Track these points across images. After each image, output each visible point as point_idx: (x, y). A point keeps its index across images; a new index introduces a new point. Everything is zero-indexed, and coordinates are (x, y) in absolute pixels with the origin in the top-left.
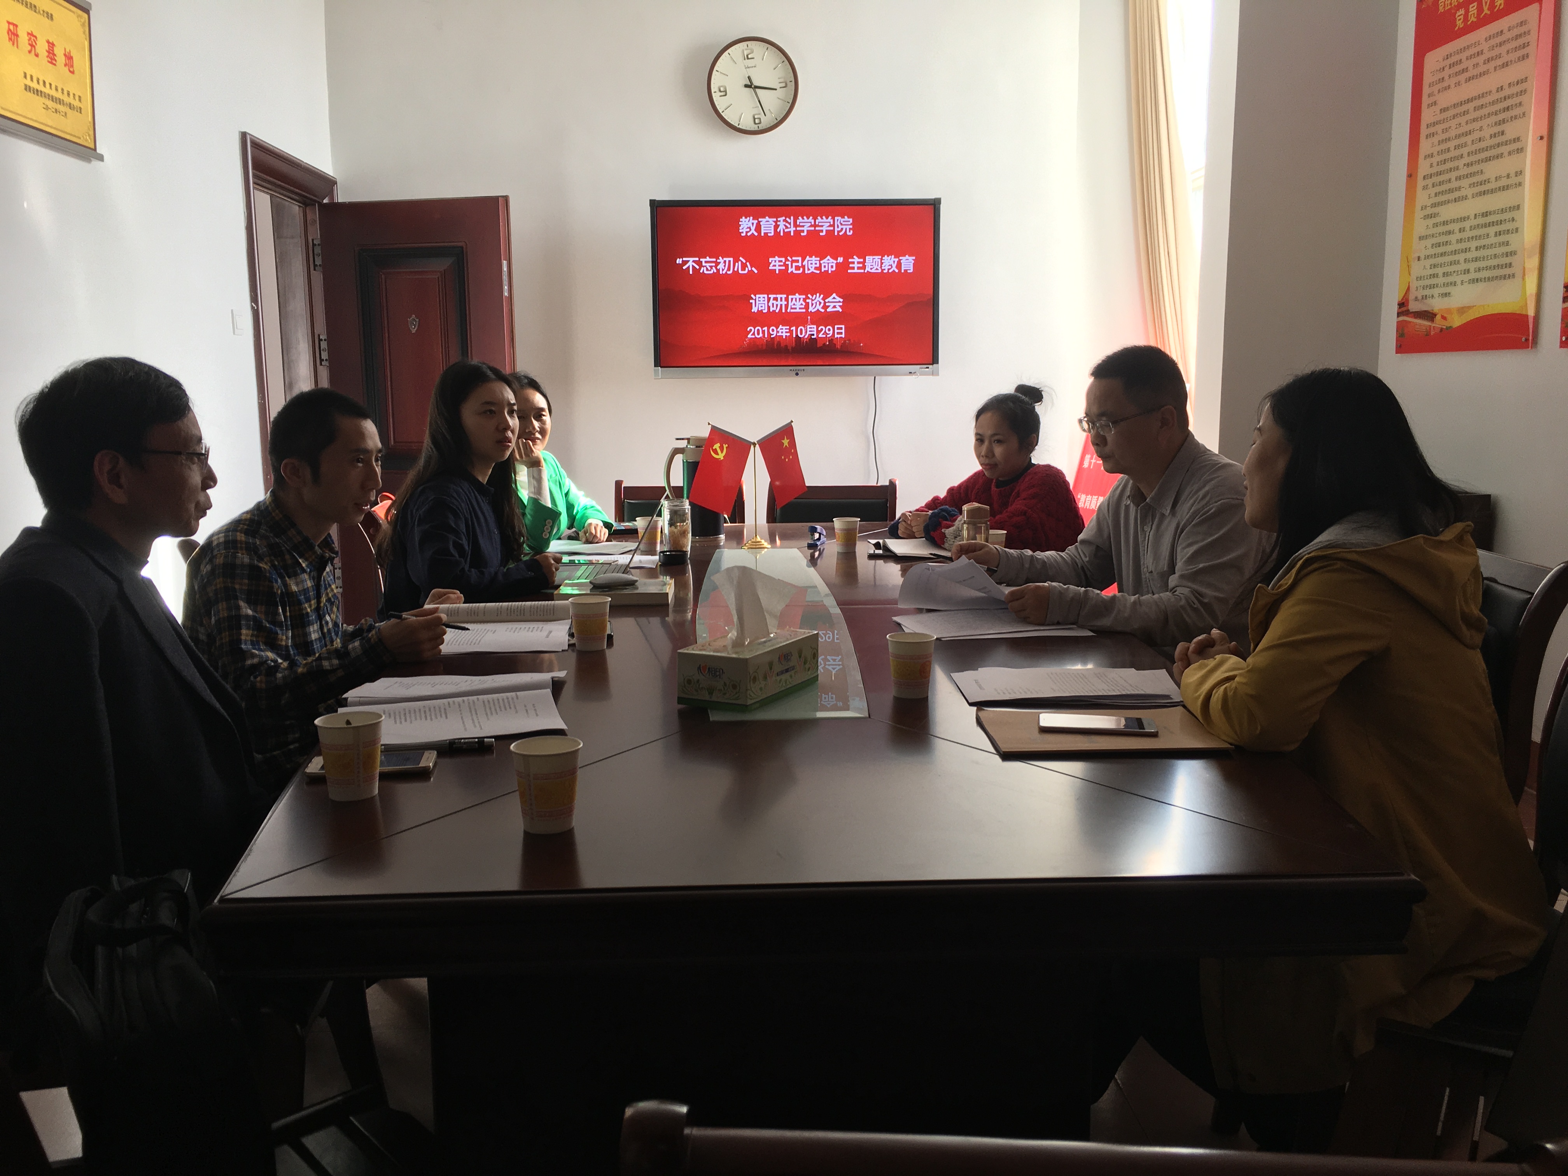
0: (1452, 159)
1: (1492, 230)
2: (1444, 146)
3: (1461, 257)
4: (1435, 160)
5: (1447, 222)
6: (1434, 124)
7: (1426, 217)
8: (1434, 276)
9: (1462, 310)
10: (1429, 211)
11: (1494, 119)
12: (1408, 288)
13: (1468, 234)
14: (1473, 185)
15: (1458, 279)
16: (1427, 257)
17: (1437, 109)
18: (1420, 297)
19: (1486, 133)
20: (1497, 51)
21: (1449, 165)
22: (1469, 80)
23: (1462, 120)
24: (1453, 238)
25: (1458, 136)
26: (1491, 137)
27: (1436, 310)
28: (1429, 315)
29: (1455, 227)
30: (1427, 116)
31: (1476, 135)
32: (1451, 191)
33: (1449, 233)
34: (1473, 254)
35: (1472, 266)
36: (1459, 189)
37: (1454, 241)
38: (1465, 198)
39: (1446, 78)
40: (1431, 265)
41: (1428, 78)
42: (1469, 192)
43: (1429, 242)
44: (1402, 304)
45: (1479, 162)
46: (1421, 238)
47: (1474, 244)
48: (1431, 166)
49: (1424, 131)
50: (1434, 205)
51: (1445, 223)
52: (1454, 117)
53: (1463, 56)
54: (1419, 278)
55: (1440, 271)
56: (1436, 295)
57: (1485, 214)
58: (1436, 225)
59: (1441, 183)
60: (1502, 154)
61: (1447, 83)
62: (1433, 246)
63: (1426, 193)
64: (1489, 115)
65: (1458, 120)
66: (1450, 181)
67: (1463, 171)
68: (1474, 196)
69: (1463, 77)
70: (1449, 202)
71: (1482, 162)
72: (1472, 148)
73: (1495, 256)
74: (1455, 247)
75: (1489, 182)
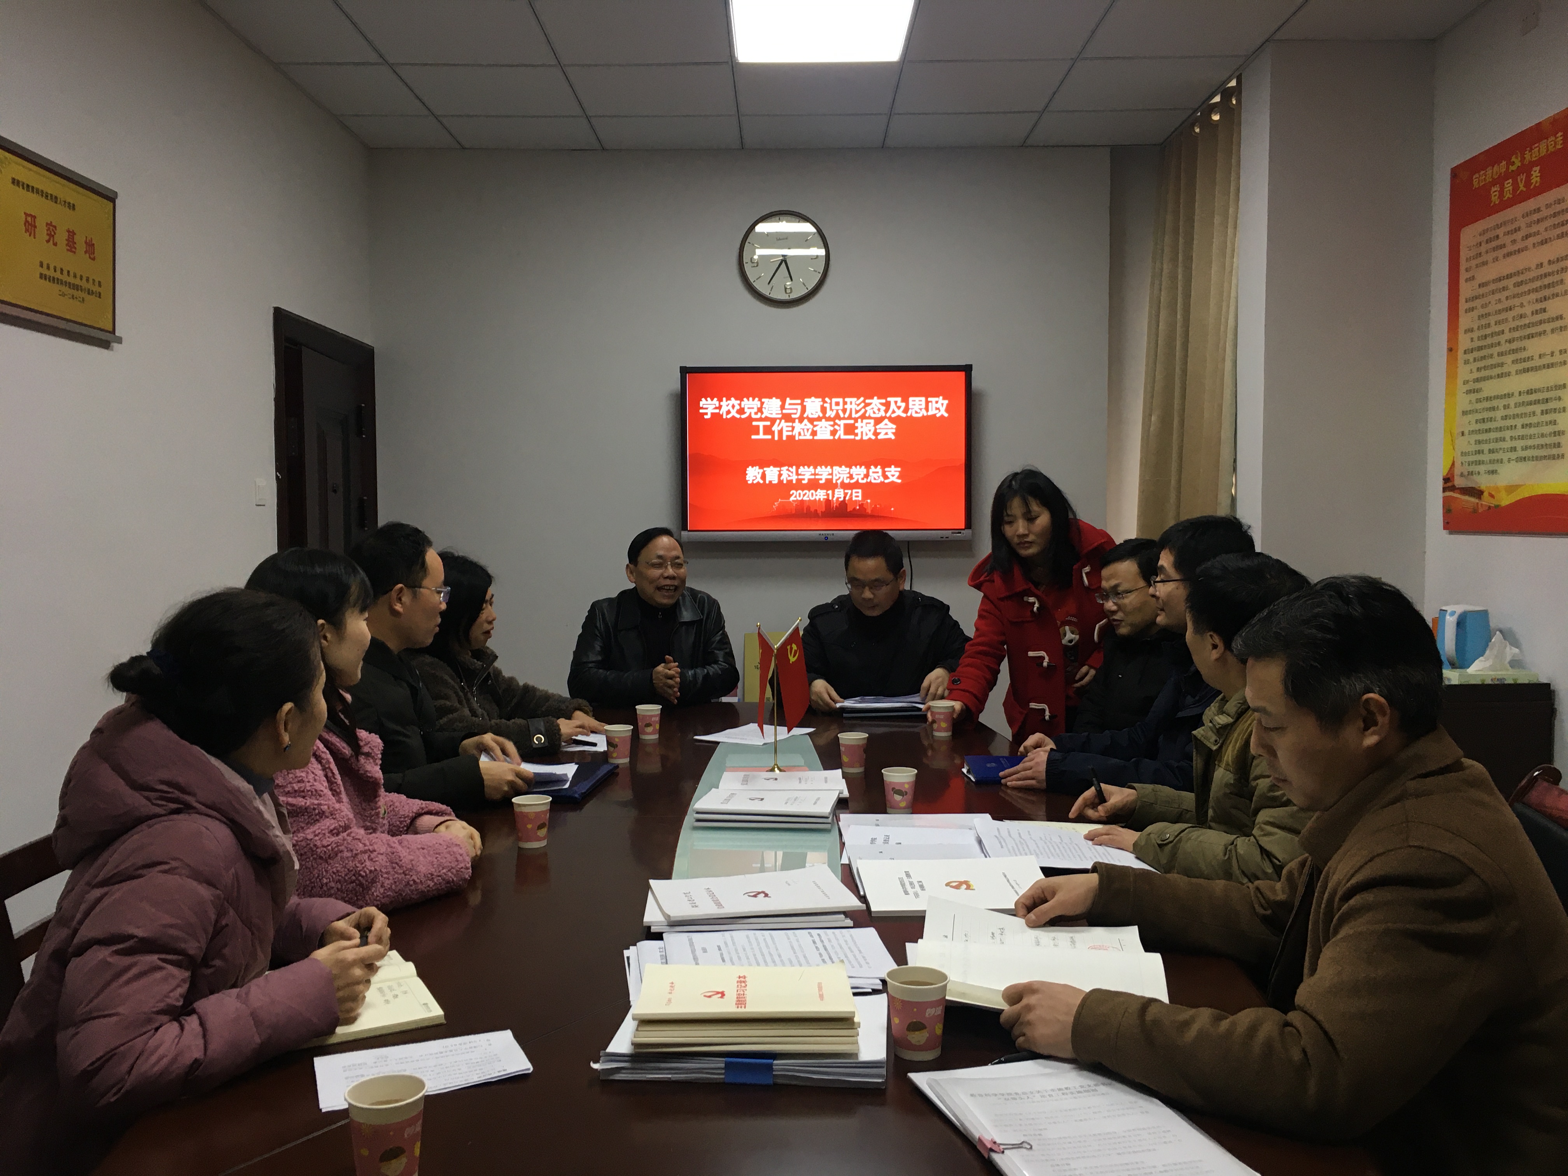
0: (1492, 335)
1: (1538, 408)
2: (1484, 322)
3: (1508, 434)
4: (1475, 335)
5: (1491, 398)
6: (1474, 298)
7: (1469, 392)
8: (1479, 452)
9: (1511, 489)
10: (1471, 386)
11: (1533, 296)
12: (1453, 464)
13: (1512, 411)
14: (1516, 361)
15: (1506, 457)
16: (1472, 432)
17: (1476, 283)
18: (1466, 473)
19: (1528, 310)
20: (1534, 229)
21: (1489, 341)
22: (1507, 255)
23: (1503, 295)
24: (1499, 414)
25: (1499, 312)
26: (1533, 314)
27: (1483, 487)
28: (1477, 493)
29: (1500, 403)
30: (1466, 290)
31: (1518, 311)
32: (1493, 366)
33: (1493, 409)
34: (1518, 432)
35: (1519, 444)
36: (1501, 365)
37: (1499, 418)
38: (1508, 374)
39: (1484, 253)
40: (1476, 441)
41: (1464, 254)
42: (1513, 368)
43: (1472, 418)
44: (1446, 480)
45: (1521, 338)
46: (1465, 413)
47: (1519, 422)
48: (1472, 340)
49: (1463, 306)
50: (1477, 380)
51: (1488, 399)
52: (1493, 292)
53: (1500, 232)
54: (1463, 454)
55: (1486, 447)
56: (1482, 472)
57: (1530, 392)
58: (1478, 401)
59: (1483, 358)
60: (1545, 331)
61: (1484, 258)
62: (1477, 421)
63: (1468, 367)
64: (1529, 292)
65: (1497, 296)
66: (1491, 356)
67: (1505, 347)
68: (1518, 372)
69: (1500, 253)
70: (1491, 378)
71: (1525, 338)
72: (1513, 324)
73: (1543, 435)
74: (1499, 423)
75: (1532, 359)
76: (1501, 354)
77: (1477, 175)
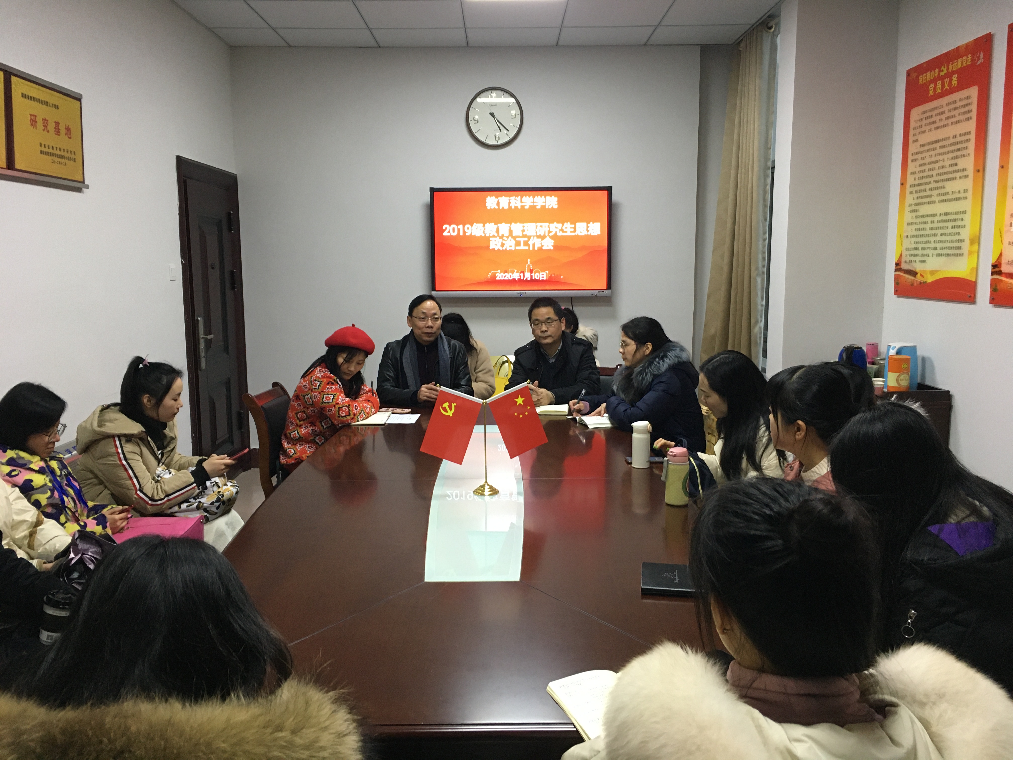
0: (927, 177)
1: (950, 224)
2: (923, 168)
3: (932, 239)
4: (917, 176)
6: (917, 153)
7: (912, 211)
8: (916, 249)
9: (933, 273)
10: (914, 208)
11: (951, 155)
12: (901, 255)
13: (936, 225)
14: (939, 195)
15: (930, 252)
16: (913, 236)
17: (918, 144)
18: (908, 261)
19: (947, 163)
20: (953, 113)
21: (925, 180)
22: (937, 128)
23: (932, 153)
24: (928, 226)
25: (930, 163)
26: (949, 166)
27: (917, 271)
28: (914, 274)
29: (929, 219)
30: (912, 148)
31: (941, 164)
32: (926, 197)
33: (925, 223)
34: (938, 238)
35: (939, 245)
36: (930, 196)
37: (928, 229)
38: (934, 202)
39: (923, 125)
40: (914, 242)
41: (913, 124)
42: (937, 199)
43: (913, 227)
44: (897, 264)
46: (909, 224)
47: (939, 232)
48: (915, 179)
49: (910, 157)
50: (916, 204)
51: (923, 216)
52: (928, 150)
53: (933, 113)
54: (907, 249)
55: (920, 246)
56: (917, 261)
57: (946, 214)
58: (917, 217)
59: (920, 191)
60: (956, 177)
61: (924, 129)
62: (915, 230)
63: (911, 196)
64: (948, 152)
65: (930, 153)
66: (925, 190)
67: (933, 185)
68: (940, 201)
69: (933, 126)
70: (925, 203)
72: (938, 171)
73: (952, 241)
74: (928, 232)
75: (948, 194)
76: (931, 189)
77: (920, 77)
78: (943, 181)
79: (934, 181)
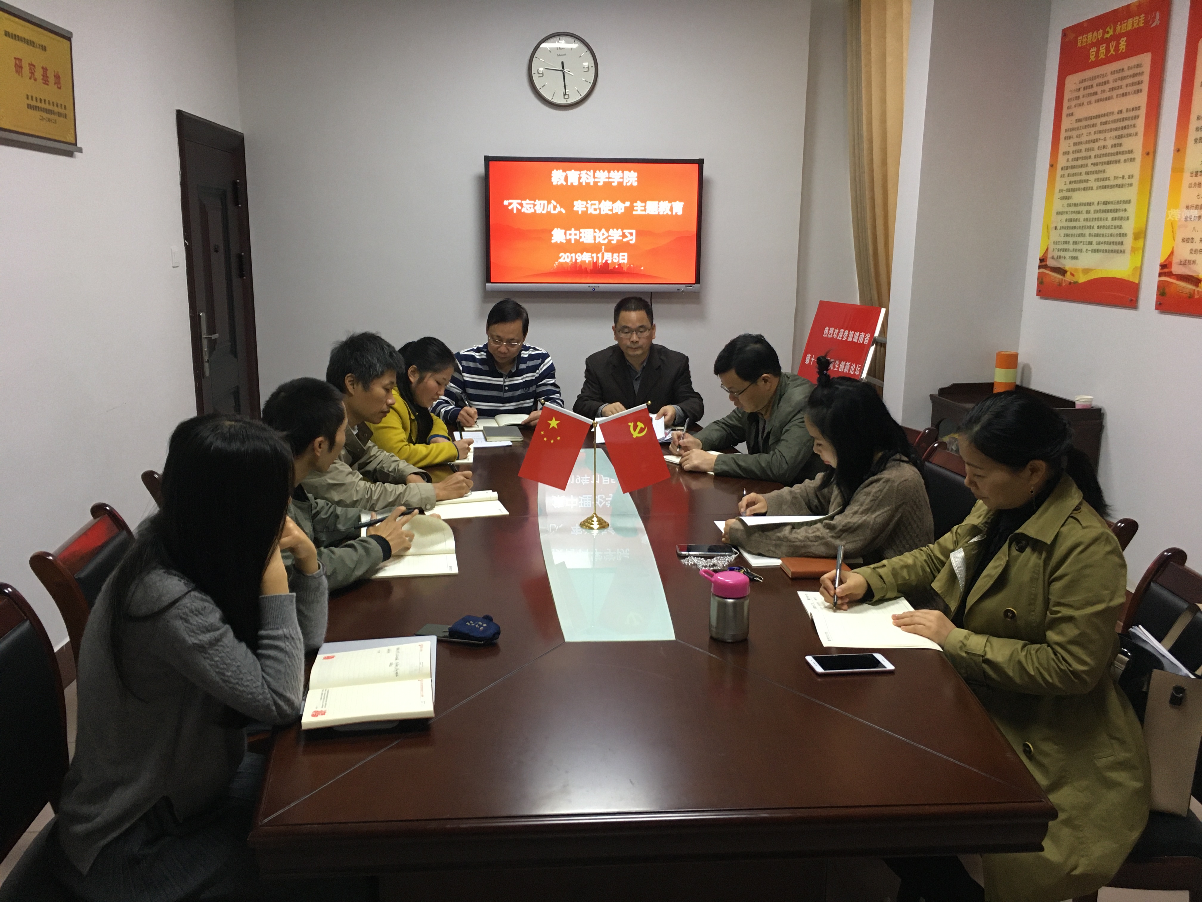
0: (1083, 158)
1: (1110, 216)
2: (1077, 148)
3: (1087, 232)
4: (1071, 156)
6: (1071, 130)
7: (1063, 198)
8: (1067, 243)
9: (1086, 271)
10: (1065, 194)
11: (1114, 133)
12: (1047, 249)
13: (1092, 215)
14: (1097, 180)
15: (1084, 247)
16: (1062, 228)
17: (1073, 118)
18: (1055, 257)
19: (1109, 143)
20: (1119, 83)
21: (1080, 162)
22: (1097, 101)
23: (1092, 130)
24: (1082, 217)
25: (1088, 142)
26: (1112, 147)
27: (1067, 268)
28: (1062, 271)
29: (1084, 209)
30: (1066, 123)
31: (1101, 143)
32: (1081, 181)
33: (1079, 212)
34: (1096, 231)
35: (1095, 240)
36: (1087, 181)
37: (1082, 220)
38: (1092, 188)
39: (1081, 97)
40: (1064, 234)
41: (1067, 96)
42: (1095, 185)
43: (1065, 217)
44: (1042, 260)
46: (1058, 213)
47: (1095, 224)
48: (1068, 160)
49: (1063, 134)
50: (1068, 190)
51: (1076, 205)
52: (1086, 127)
53: (1095, 82)
54: (1056, 243)
55: (1071, 240)
56: (1067, 257)
57: (1106, 203)
58: (1069, 205)
59: (1074, 175)
60: (1119, 161)
61: (1082, 100)
62: (1066, 220)
63: (1064, 180)
64: (1111, 130)
65: (1089, 130)
66: (1081, 174)
67: (1091, 168)
68: (1099, 188)
69: (1094, 98)
70: (1079, 189)
71: (1105, 164)
72: (1097, 152)
73: (1111, 235)
74: (1082, 223)
75: (1109, 179)
76: (1087, 173)
77: (1080, 38)
78: (1103, 163)
79: (1092, 164)
